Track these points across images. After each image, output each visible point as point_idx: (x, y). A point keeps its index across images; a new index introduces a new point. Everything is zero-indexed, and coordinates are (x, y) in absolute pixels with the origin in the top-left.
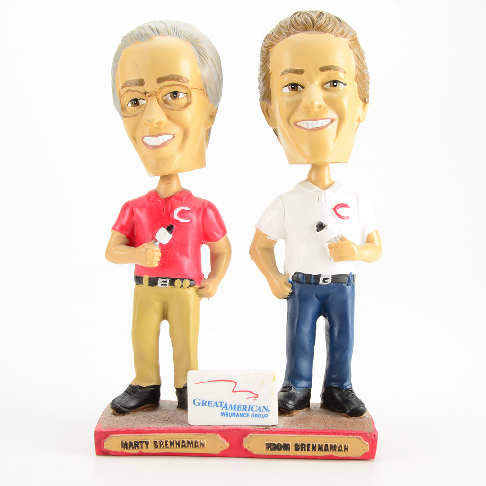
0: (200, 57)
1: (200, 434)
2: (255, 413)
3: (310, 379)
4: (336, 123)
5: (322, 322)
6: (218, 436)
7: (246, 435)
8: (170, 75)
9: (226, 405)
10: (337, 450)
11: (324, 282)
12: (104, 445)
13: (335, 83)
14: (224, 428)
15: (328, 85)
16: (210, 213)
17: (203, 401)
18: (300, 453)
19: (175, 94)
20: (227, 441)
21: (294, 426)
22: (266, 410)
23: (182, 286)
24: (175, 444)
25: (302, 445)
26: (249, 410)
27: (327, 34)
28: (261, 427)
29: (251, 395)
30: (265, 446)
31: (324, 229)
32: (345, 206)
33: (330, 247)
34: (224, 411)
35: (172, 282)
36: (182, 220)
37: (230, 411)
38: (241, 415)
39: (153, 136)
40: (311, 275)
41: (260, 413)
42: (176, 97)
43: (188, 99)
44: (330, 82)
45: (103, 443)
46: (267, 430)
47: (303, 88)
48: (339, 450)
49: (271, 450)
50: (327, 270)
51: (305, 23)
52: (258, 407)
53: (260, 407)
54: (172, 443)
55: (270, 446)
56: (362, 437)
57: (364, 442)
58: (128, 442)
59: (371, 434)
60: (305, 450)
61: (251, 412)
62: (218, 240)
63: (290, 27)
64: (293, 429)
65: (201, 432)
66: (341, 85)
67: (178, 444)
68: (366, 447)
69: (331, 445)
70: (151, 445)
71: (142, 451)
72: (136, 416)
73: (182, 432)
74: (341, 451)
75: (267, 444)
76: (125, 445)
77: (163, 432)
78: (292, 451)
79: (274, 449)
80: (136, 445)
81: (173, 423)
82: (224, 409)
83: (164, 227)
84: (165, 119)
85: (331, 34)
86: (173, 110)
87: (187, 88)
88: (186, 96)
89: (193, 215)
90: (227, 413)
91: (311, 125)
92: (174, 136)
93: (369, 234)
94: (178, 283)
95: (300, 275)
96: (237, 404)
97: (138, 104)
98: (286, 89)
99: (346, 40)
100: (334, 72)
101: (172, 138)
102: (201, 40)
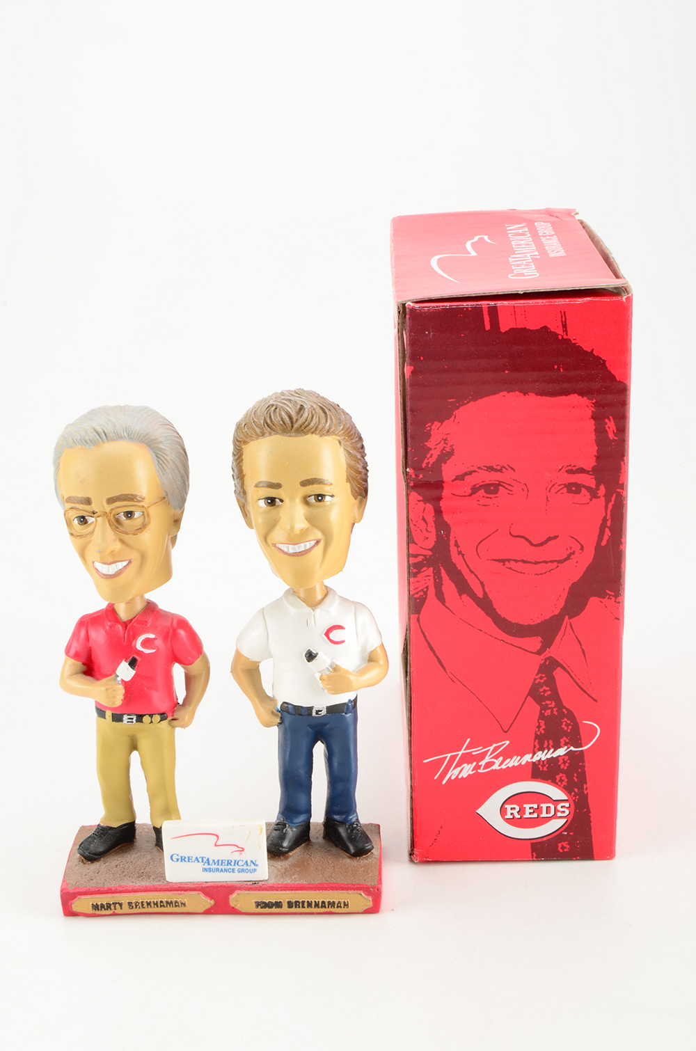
0: (158, 461)
1: (179, 892)
2: (241, 867)
3: (308, 811)
4: (322, 544)
6: (202, 896)
7: (232, 893)
8: (121, 495)
9: (208, 860)
10: (336, 906)
11: (317, 713)
12: (72, 907)
13: (320, 497)
14: (207, 885)
15: (312, 500)
16: (182, 632)
17: (182, 857)
18: (293, 910)
19: (129, 514)
20: (211, 898)
21: (287, 879)
22: (254, 864)
23: (152, 722)
24: (152, 904)
25: (296, 902)
26: (234, 865)
27: (309, 436)
28: (249, 883)
29: (236, 848)
30: (254, 905)
31: (314, 660)
32: (340, 627)
33: (321, 679)
34: (206, 866)
35: (140, 718)
36: (147, 651)
37: (214, 867)
38: (226, 870)
39: (104, 563)
40: (301, 707)
41: (247, 867)
42: (131, 516)
43: (144, 517)
44: (315, 495)
45: (71, 904)
46: (255, 886)
47: (282, 501)
48: (338, 907)
49: (262, 908)
50: (320, 701)
51: (281, 422)
52: (244, 861)
53: (247, 861)
54: (149, 904)
55: (258, 904)
56: (364, 892)
57: (366, 897)
58: (99, 903)
59: (373, 888)
60: (299, 907)
61: (236, 867)
62: (194, 663)
64: (286, 884)
65: (181, 890)
66: (327, 499)
67: (156, 904)
68: (368, 902)
69: (329, 902)
70: (125, 906)
71: (116, 912)
72: (107, 864)
73: (160, 891)
74: (341, 907)
75: (256, 902)
76: (96, 907)
77: (138, 892)
78: (285, 908)
79: (265, 907)
80: (109, 906)
81: (149, 878)
82: (206, 864)
83: (126, 661)
84: (118, 546)
85: (314, 435)
86: (127, 533)
87: (143, 506)
88: (143, 515)
89: (159, 642)
90: (210, 869)
91: (291, 549)
92: (130, 562)
93: (371, 652)
94: (146, 719)
95: (289, 706)
96: (221, 858)
97: (86, 522)
98: (262, 503)
99: (334, 436)
100: (318, 486)
101: (128, 564)
102: (159, 440)
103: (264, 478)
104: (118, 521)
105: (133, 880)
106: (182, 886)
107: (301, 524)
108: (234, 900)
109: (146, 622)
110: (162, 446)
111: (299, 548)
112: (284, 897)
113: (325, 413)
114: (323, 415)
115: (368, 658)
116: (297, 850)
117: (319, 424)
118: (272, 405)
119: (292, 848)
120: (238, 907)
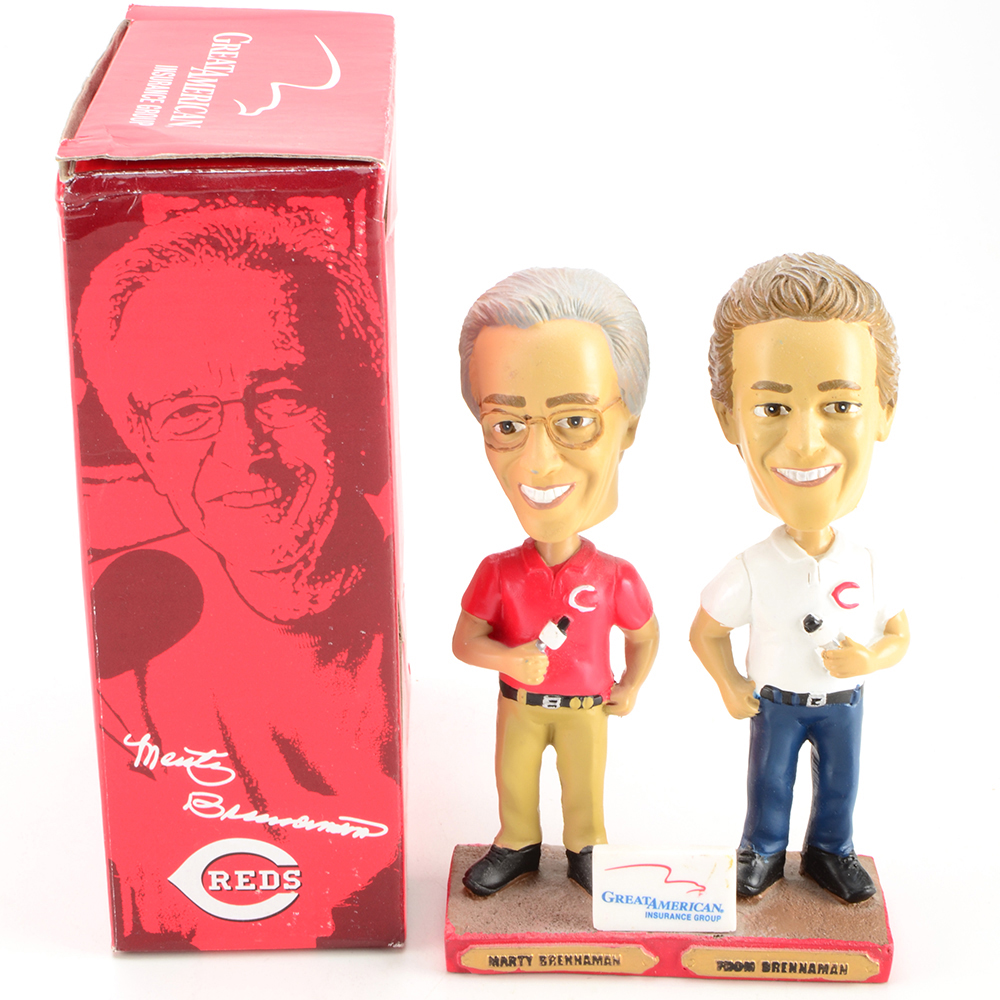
0: (616, 348)
1: (612, 944)
2: (700, 913)
3: (785, 838)
4: (841, 470)
5: (807, 750)
6: (642, 950)
7: (685, 948)
8: (568, 395)
9: (654, 901)
10: (829, 971)
11: (813, 703)
12: (460, 961)
13: (842, 406)
14: (651, 936)
15: (832, 409)
16: (626, 583)
17: (617, 896)
18: (770, 974)
19: (575, 421)
20: (656, 954)
21: (762, 931)
22: (718, 909)
23: (581, 707)
24: (573, 960)
25: (775, 964)
26: (691, 909)
27: (832, 321)
28: (709, 935)
29: (695, 887)
30: (716, 966)
31: (817, 631)
32: (853, 585)
33: (824, 655)
34: (651, 910)
35: (566, 701)
36: (583, 609)
37: (661, 911)
38: (678, 917)
39: (538, 488)
40: (792, 694)
41: (709, 913)
42: (578, 423)
43: (596, 425)
44: (836, 403)
45: (460, 958)
46: (718, 940)
47: (788, 409)
48: (832, 973)
49: (726, 970)
50: (818, 687)
51: (795, 301)
52: (705, 905)
53: (708, 905)
54: (568, 960)
55: (721, 965)
56: (869, 953)
57: (872, 960)
58: (499, 957)
59: (883, 947)
60: (778, 971)
61: (693, 913)
62: (639, 628)
63: (769, 305)
64: (761, 939)
65: (614, 942)
66: (853, 408)
67: (579, 960)
68: (874, 966)
69: (820, 966)
70: (536, 962)
71: (522, 968)
72: (505, 901)
73: (585, 941)
74: (836, 973)
75: (718, 963)
76: (494, 961)
77: (554, 942)
78: (758, 972)
79: (730, 969)
80: (512, 961)
81: (568, 922)
82: (651, 907)
83: (554, 621)
84: (559, 464)
85: (839, 319)
86: (572, 447)
87: (596, 411)
88: (594, 421)
89: (600, 597)
90: (655, 914)
91: (800, 476)
92: (572, 486)
93: (890, 621)
94: (574, 702)
95: (774, 691)
96: (672, 900)
97: (513, 431)
98: (761, 411)
99: (865, 322)
100: (843, 390)
101: (569, 490)
102: (617, 319)
103: (765, 377)
104: (559, 430)
105: (546, 925)
106: (616, 936)
107: (816, 443)
108: (687, 959)
109: (582, 568)
110: (620, 327)
111: (810, 476)
112: (757, 956)
113: (853, 289)
114: (850, 292)
115: (884, 628)
116: (769, 891)
117: (846, 305)
118: (781, 277)
119: (762, 888)
120: (693, 967)
